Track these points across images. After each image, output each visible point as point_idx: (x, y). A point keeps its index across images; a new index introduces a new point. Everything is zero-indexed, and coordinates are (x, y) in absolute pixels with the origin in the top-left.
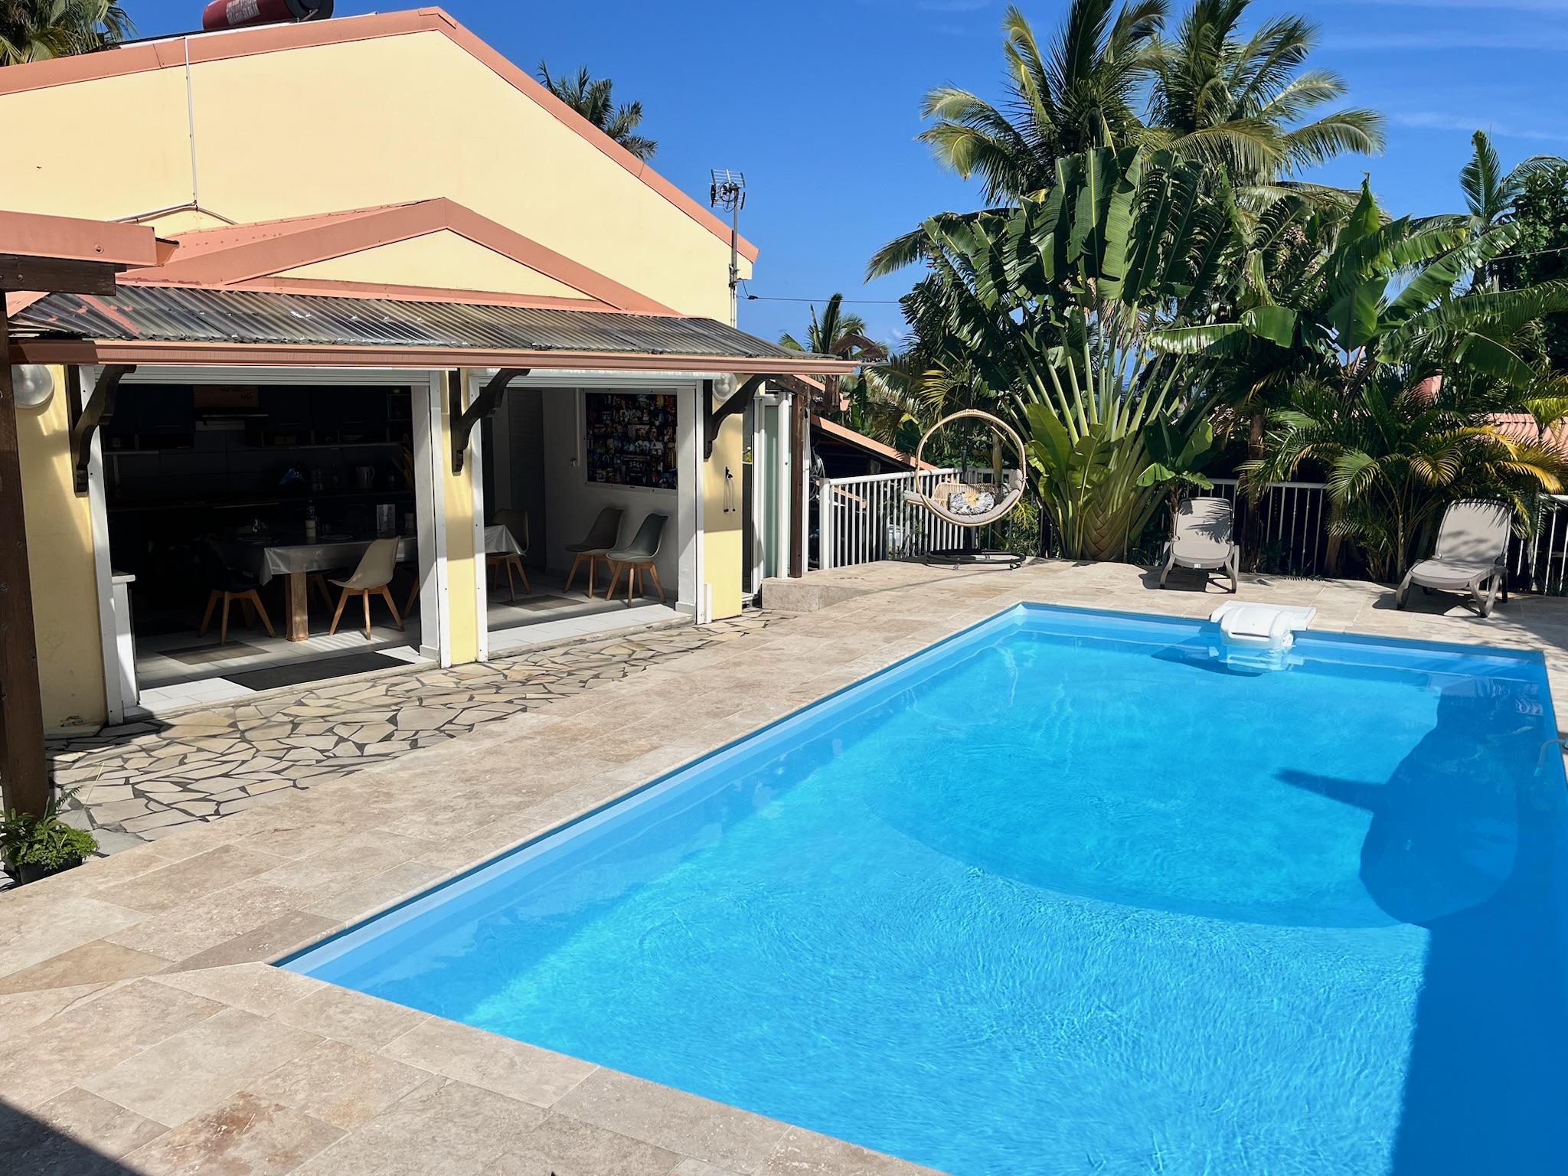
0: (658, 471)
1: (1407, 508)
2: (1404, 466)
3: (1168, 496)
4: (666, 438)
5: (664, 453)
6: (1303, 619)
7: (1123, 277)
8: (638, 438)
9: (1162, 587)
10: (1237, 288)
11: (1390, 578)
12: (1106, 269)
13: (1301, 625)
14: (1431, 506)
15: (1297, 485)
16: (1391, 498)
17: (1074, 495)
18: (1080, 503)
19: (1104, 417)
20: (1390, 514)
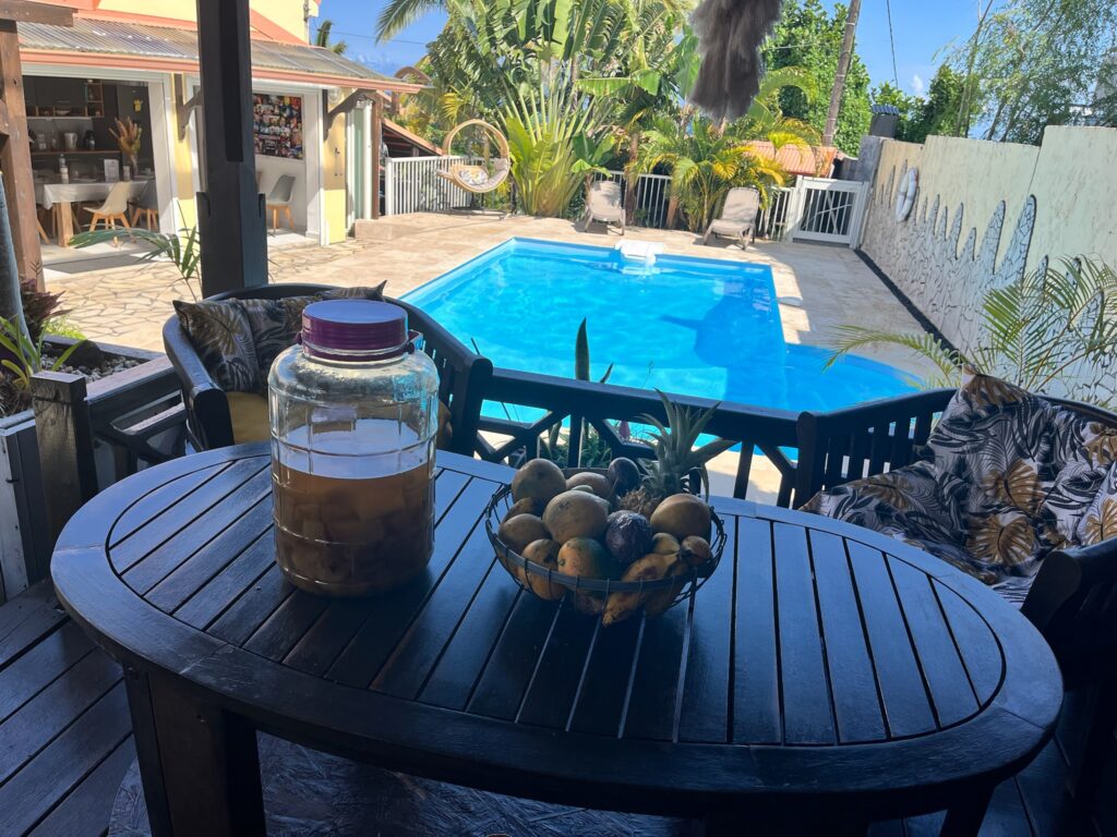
0: (286, 148)
1: (709, 192)
2: (709, 168)
3: (585, 179)
4: (292, 126)
5: (291, 135)
6: (661, 249)
7: (564, 42)
8: (271, 125)
9: (586, 231)
10: (628, 56)
11: (699, 230)
12: (554, 37)
13: (660, 252)
14: (722, 190)
15: (654, 176)
16: (702, 185)
17: (533, 177)
18: (536, 182)
19: (550, 129)
20: (701, 194)
